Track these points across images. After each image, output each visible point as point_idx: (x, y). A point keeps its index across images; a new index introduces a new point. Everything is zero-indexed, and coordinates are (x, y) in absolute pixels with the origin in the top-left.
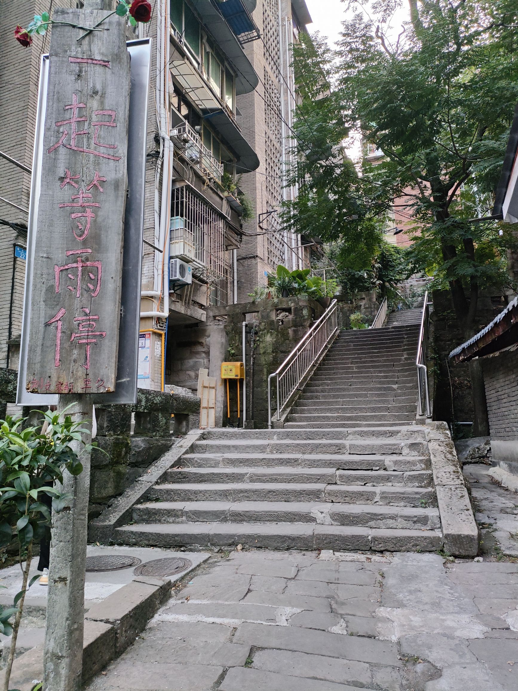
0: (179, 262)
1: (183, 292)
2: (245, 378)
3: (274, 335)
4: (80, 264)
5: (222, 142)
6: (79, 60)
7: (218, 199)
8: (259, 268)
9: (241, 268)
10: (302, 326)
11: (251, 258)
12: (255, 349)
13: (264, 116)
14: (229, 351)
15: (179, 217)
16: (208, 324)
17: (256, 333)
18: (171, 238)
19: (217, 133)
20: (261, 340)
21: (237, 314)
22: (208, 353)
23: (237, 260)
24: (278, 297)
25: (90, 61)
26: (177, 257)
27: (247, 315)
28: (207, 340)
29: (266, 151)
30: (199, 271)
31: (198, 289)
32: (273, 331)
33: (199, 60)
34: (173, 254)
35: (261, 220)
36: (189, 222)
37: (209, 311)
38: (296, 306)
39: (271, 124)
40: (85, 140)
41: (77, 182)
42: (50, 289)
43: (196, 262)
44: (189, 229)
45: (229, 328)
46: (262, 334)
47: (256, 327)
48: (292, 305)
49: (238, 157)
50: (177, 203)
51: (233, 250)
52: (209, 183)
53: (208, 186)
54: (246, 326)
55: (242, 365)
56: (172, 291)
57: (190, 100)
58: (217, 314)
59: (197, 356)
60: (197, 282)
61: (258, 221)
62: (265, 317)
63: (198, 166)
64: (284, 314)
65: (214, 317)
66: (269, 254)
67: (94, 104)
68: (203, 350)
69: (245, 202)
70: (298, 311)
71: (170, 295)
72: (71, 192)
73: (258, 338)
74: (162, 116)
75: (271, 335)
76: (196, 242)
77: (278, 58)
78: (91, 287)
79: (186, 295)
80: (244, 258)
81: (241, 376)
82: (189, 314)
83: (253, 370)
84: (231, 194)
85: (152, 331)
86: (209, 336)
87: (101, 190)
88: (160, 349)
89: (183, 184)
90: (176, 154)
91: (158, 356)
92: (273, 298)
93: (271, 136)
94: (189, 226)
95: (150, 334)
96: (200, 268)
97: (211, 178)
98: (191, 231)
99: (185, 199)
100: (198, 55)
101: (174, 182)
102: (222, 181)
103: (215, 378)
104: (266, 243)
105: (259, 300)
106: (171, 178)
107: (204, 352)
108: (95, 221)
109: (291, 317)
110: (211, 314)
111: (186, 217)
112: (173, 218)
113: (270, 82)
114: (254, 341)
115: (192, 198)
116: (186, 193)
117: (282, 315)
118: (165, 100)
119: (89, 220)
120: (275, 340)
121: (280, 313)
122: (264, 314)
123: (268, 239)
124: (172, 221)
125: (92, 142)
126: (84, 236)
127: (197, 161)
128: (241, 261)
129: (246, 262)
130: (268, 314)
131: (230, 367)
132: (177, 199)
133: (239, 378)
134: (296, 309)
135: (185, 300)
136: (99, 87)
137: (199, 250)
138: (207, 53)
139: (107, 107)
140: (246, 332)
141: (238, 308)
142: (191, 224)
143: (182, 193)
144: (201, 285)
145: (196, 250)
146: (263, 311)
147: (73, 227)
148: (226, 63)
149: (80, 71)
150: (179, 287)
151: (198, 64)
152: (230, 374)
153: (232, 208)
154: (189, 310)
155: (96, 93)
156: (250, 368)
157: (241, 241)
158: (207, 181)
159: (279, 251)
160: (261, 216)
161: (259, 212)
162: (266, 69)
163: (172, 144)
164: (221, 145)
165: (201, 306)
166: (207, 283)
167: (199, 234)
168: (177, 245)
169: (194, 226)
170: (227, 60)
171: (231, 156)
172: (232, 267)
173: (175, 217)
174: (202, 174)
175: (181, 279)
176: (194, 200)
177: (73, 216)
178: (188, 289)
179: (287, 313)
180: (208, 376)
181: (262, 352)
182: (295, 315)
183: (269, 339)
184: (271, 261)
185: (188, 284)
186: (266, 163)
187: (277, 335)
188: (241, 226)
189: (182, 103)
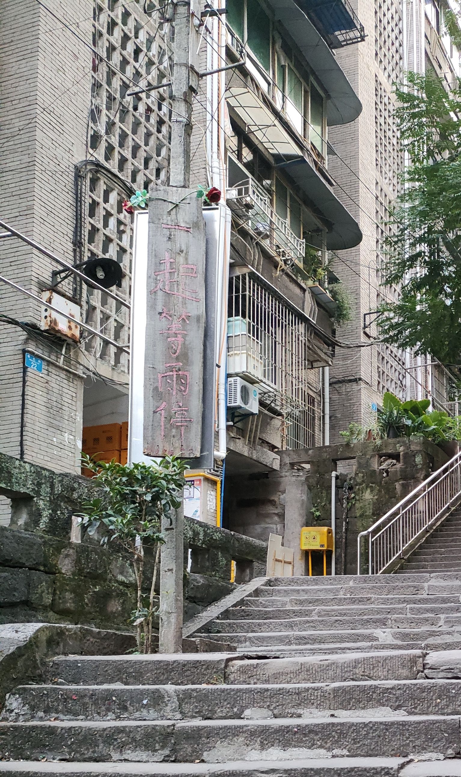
0: (240, 382)
1: (246, 424)
2: (334, 550)
3: (376, 492)
4: (175, 373)
5: (305, 202)
6: (169, 227)
7: (297, 291)
8: (363, 397)
9: (336, 397)
10: (414, 478)
11: (350, 381)
12: (349, 510)
13: (374, 155)
14: (313, 514)
15: (240, 317)
16: (283, 474)
17: (351, 488)
18: (228, 348)
19: (297, 189)
20: (357, 498)
21: (324, 460)
22: (282, 516)
23: (330, 384)
24: (382, 438)
25: (177, 227)
26: (237, 375)
27: (338, 462)
28: (282, 497)
29: (377, 212)
30: (269, 396)
31: (268, 424)
32: (374, 485)
33: (270, 78)
34: (231, 371)
35: (367, 323)
36: (253, 326)
37: (284, 455)
38: (406, 451)
39: (386, 169)
40: (175, 286)
41: (170, 316)
42: (156, 389)
43: (264, 383)
44: (254, 336)
45: (313, 481)
46: (359, 489)
47: (350, 480)
48: (402, 449)
49: (329, 225)
50: (237, 298)
51: (323, 367)
52: (283, 267)
53: (283, 270)
54: (337, 477)
55: (329, 532)
56: (231, 423)
57: (256, 142)
58: (295, 461)
59: (268, 520)
60: (266, 412)
61: (362, 325)
62: (363, 466)
63: (268, 241)
64: (390, 461)
65: (292, 465)
66: (379, 377)
67: (181, 259)
68: (276, 512)
69: (339, 297)
70: (409, 457)
71: (228, 428)
72: (167, 323)
73: (353, 495)
74: (215, 170)
75: (371, 491)
76: (265, 354)
77: (401, 58)
78: (183, 388)
79: (251, 431)
80: (339, 382)
81: (328, 546)
82: (254, 457)
83: (346, 538)
84: (317, 284)
85: (204, 476)
86: (284, 492)
87: (188, 322)
88: (214, 501)
89: (245, 271)
90: (235, 225)
91: (212, 511)
92: (375, 439)
93: (385, 188)
94: (253, 331)
95: (200, 480)
96: (270, 392)
97: (287, 260)
98: (257, 338)
99: (247, 293)
100: (268, 69)
101: (232, 266)
102: (304, 263)
103: (292, 550)
104: (375, 360)
105: (355, 441)
106: (228, 260)
107: (277, 514)
108: (184, 343)
109: (399, 466)
110: (287, 460)
111: (250, 319)
112: (231, 319)
113: (386, 100)
114: (348, 498)
115: (258, 289)
116: (250, 283)
117: (386, 463)
118: (218, 146)
119: (180, 343)
120: (376, 497)
121: (385, 460)
122: (363, 461)
123: (379, 354)
124: (230, 323)
125: (180, 288)
126: (177, 354)
127: (266, 234)
128: (336, 386)
129: (344, 388)
130: (368, 462)
131: (313, 533)
132: (237, 291)
133: (325, 548)
134: (406, 455)
135: (250, 438)
136: (184, 248)
137: (269, 366)
138: (282, 68)
139: (190, 263)
140: (336, 486)
141: (326, 452)
142: (257, 329)
143: (244, 283)
144: (273, 418)
145: (265, 366)
146: (360, 457)
147: (169, 347)
148: (312, 79)
149: (170, 235)
150: (240, 418)
151: (269, 84)
152: (313, 543)
153: (319, 305)
154: (254, 451)
155: (182, 251)
156: (341, 537)
157: (333, 355)
158: (282, 263)
159: (397, 373)
160: (367, 317)
161: (364, 310)
162: (379, 79)
163: (229, 212)
164: (304, 208)
165: (273, 447)
166: (280, 414)
167: (269, 342)
168: (237, 358)
169: (261, 331)
170: (313, 73)
171: (319, 224)
172: (321, 394)
173: (234, 318)
174: (273, 253)
175: (243, 405)
176: (261, 293)
177: (169, 339)
178: (253, 421)
179: (394, 461)
180: (283, 545)
181: (358, 515)
182: (405, 463)
183: (368, 495)
184: (383, 387)
185: (253, 414)
186: (377, 233)
187: (380, 491)
188: (334, 332)
189: (244, 145)
